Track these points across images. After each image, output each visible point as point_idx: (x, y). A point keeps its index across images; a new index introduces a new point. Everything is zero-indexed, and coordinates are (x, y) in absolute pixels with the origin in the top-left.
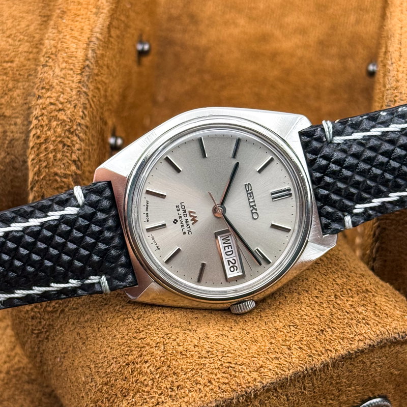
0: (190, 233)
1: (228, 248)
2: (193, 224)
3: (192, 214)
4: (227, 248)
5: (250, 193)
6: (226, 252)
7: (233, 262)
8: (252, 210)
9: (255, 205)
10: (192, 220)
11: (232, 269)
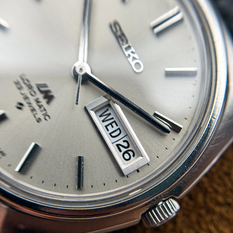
0: (47, 118)
1: (112, 127)
2: (48, 102)
3: (42, 89)
5: (120, 37)
7: (125, 144)
11: (127, 156)
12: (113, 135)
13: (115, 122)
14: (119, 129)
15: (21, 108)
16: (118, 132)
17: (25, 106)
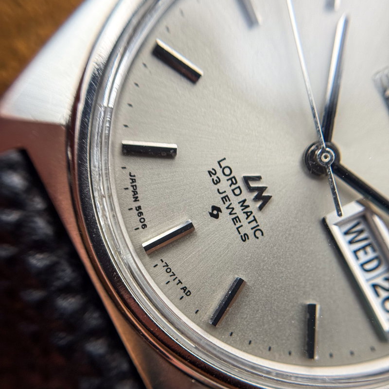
0: (258, 234)
1: (366, 253)
2: (261, 208)
3: (253, 184)
4: (361, 254)
6: (362, 265)
7: (387, 285)
10: (256, 199)
13: (370, 244)
14: (378, 257)
15: (217, 216)
16: (375, 263)
17: (225, 213)
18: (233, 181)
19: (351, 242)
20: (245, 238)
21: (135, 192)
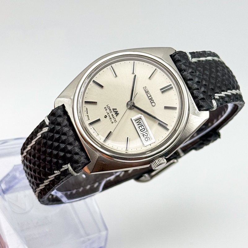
0: (116, 122)
2: (116, 116)
3: (115, 110)
5: (147, 92)
7: (146, 135)
8: (151, 101)
9: (152, 98)
10: (115, 114)
11: (146, 139)
12: (142, 130)
13: (142, 125)
14: (144, 128)
15: (106, 118)
16: (144, 129)
17: (108, 117)
18: (110, 110)
19: (138, 125)
20: (112, 123)
21: (87, 112)
